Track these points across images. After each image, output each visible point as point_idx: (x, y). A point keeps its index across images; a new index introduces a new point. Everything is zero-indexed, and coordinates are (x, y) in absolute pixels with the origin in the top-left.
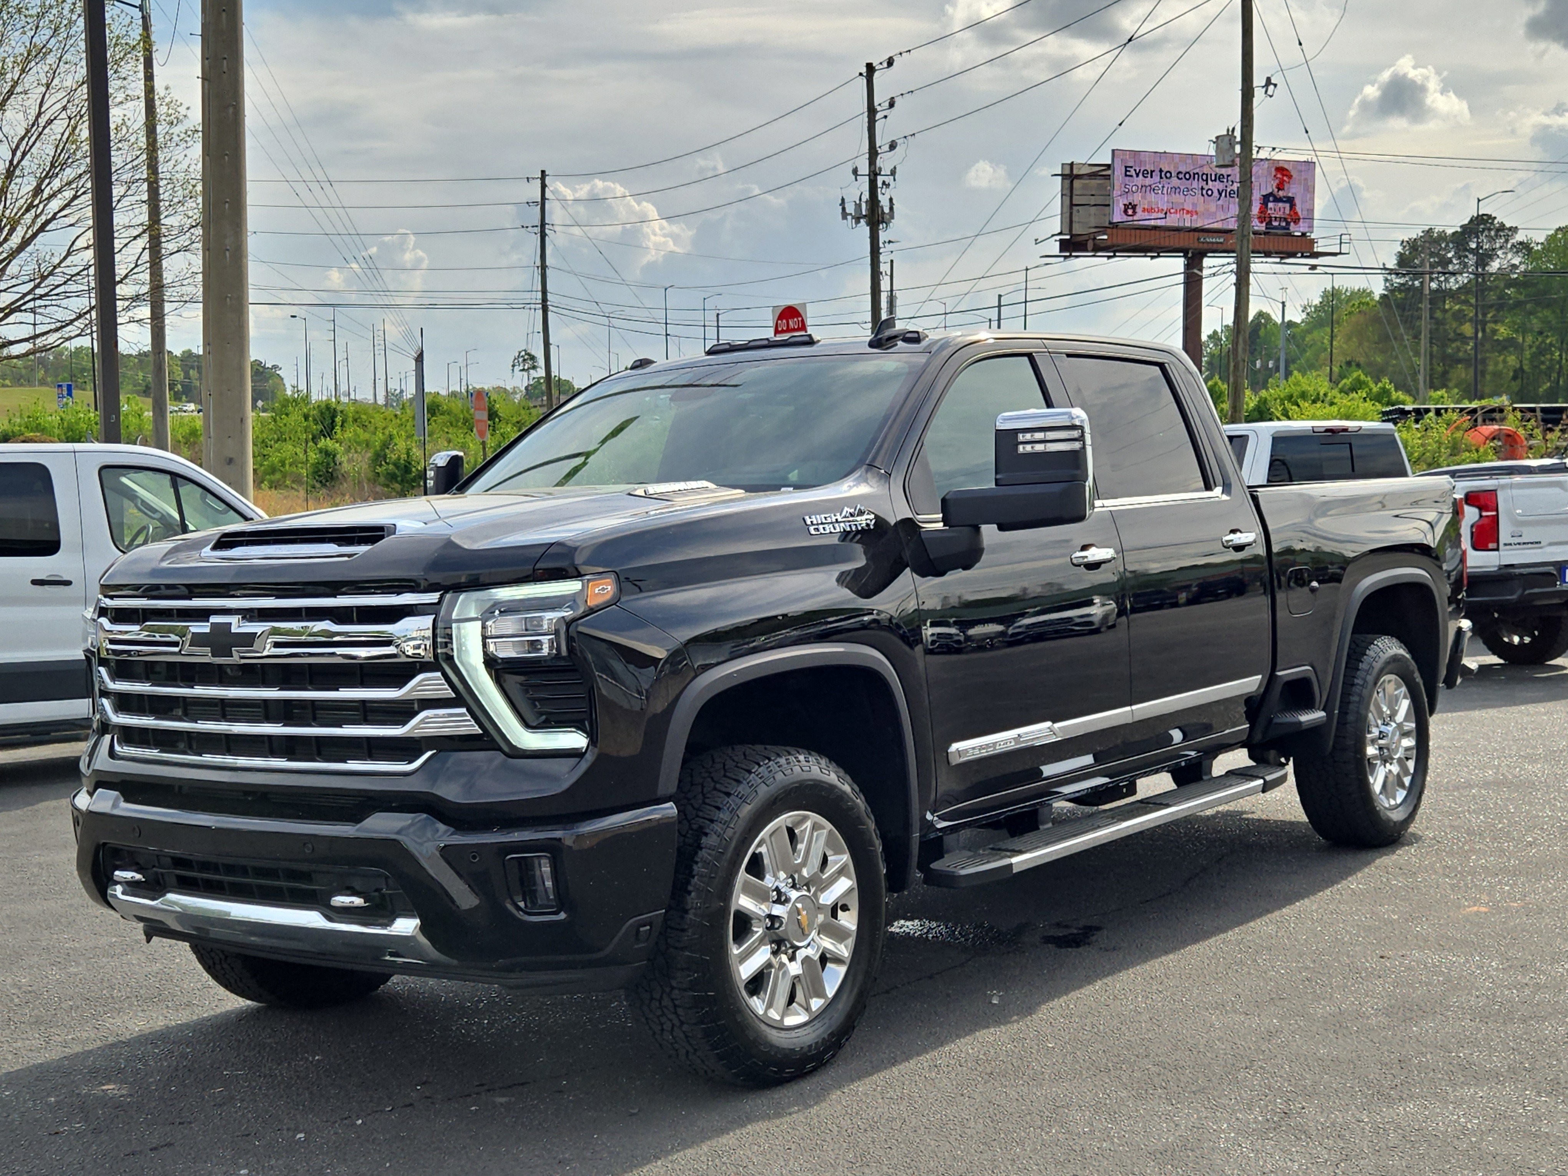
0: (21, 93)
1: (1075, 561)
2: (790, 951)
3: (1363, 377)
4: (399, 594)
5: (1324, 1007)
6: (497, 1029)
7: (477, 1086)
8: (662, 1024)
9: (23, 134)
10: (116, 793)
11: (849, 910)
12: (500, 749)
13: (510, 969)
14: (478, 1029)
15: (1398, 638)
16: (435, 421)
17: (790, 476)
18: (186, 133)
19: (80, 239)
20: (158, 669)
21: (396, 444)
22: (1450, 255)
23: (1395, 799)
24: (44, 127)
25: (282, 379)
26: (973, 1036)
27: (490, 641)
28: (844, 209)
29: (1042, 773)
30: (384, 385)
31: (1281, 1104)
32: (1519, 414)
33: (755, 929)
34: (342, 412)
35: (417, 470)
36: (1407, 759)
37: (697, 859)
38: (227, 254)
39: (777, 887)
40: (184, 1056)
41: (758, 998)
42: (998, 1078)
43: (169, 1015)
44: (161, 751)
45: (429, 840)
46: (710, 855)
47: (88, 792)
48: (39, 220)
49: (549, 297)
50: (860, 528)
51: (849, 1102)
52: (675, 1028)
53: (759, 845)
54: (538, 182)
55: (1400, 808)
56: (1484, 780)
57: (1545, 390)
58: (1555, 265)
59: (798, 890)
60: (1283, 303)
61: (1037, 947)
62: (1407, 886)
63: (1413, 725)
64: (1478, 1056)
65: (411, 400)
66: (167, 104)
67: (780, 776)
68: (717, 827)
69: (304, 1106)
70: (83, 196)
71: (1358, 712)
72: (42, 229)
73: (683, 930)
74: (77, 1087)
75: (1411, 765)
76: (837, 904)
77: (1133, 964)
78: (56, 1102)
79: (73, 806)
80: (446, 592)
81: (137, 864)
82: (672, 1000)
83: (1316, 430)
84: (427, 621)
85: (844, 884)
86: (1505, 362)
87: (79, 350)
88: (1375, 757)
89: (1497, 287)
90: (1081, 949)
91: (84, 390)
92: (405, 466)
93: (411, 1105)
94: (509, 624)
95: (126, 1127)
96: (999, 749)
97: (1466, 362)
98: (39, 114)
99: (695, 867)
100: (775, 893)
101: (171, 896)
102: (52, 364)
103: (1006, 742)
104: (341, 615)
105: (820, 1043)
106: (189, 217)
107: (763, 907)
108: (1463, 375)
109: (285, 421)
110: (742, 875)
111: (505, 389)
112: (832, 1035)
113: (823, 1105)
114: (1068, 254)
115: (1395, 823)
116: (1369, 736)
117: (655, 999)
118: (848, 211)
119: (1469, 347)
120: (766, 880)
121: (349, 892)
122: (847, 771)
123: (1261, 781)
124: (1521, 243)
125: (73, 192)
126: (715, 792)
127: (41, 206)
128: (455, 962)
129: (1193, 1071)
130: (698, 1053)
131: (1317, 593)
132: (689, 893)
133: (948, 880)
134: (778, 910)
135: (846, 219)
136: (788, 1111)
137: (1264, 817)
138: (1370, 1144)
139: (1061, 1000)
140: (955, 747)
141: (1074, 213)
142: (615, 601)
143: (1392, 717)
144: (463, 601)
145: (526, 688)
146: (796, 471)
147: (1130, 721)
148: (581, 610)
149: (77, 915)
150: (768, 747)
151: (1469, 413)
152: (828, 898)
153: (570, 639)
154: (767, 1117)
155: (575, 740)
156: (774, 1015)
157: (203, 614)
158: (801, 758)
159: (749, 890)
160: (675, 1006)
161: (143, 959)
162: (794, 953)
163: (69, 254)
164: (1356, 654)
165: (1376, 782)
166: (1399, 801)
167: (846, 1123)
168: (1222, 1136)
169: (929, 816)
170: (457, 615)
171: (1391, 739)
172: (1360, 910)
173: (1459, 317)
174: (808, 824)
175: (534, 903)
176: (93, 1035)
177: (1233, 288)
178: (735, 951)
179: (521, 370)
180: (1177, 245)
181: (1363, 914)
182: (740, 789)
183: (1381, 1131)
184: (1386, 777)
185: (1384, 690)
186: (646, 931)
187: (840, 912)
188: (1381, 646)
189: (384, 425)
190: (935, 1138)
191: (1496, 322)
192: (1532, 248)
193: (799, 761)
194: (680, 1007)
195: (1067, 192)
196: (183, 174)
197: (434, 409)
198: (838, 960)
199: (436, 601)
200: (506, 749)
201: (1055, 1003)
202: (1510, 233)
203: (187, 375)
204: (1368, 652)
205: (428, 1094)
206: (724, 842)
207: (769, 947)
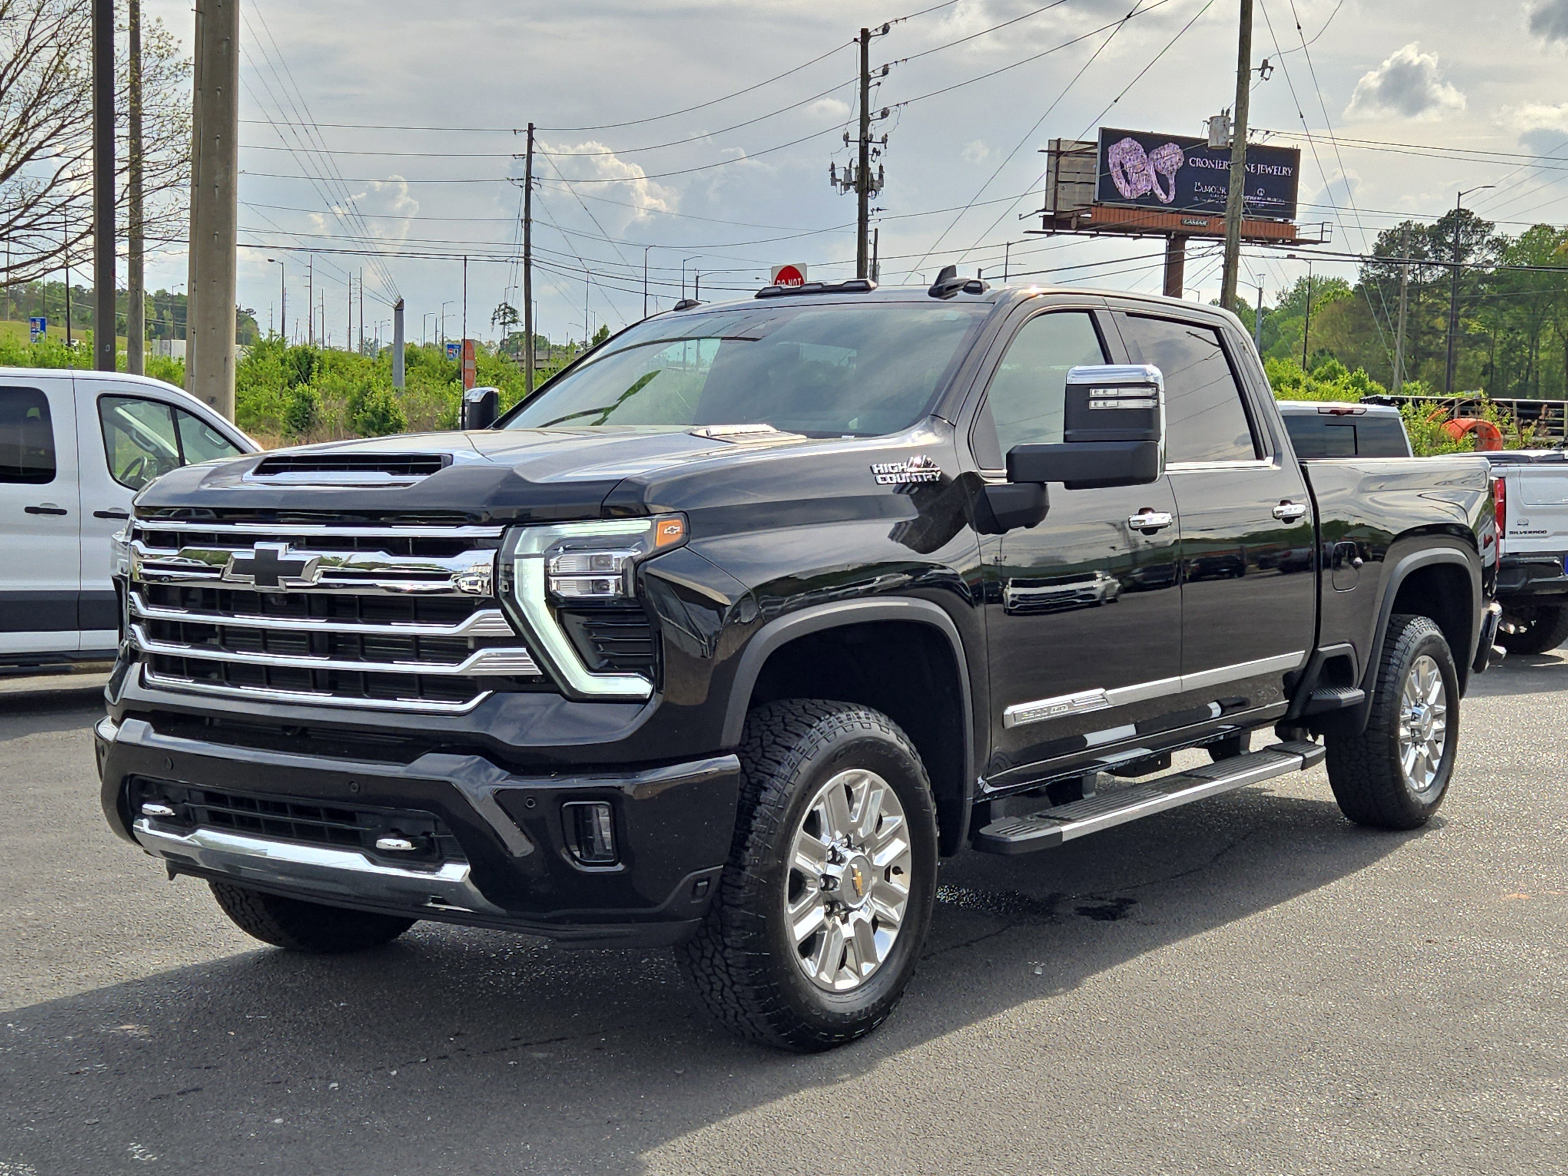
0: (10, 18)
1: (1132, 525)
2: (843, 913)
3: (1338, 366)
4: (458, 526)
5: (1378, 991)
6: (526, 982)
7: (513, 1040)
8: (711, 983)
9: (11, 60)
10: (146, 724)
11: (902, 873)
12: (560, 692)
13: (559, 920)
14: (506, 981)
15: (1432, 619)
16: (413, 371)
17: (850, 423)
18: (176, 67)
19: (65, 169)
20: (192, 596)
21: (374, 392)
22: (1426, 249)
23: (1424, 783)
24: (33, 54)
25: (256, 323)
26: (1021, 1006)
27: (552, 579)
28: (833, 175)
29: (1086, 742)
30: (358, 334)
31: (1351, 1089)
32: (1495, 408)
33: (810, 889)
34: (319, 358)
35: (395, 419)
36: (1437, 742)
37: (755, 814)
38: (217, 190)
39: (833, 847)
40: (203, 997)
41: (811, 960)
42: (1054, 1052)
43: (183, 955)
44: (196, 682)
45: (483, 784)
46: (769, 811)
47: (113, 721)
48: (24, 148)
49: (532, 250)
50: (926, 480)
51: (902, 1071)
52: (726, 989)
53: (817, 803)
54: (526, 135)
55: (1428, 791)
56: (1501, 767)
57: (1514, 387)
58: (1529, 263)
59: (853, 850)
60: (1260, 289)
61: (1073, 919)
62: (1442, 870)
63: (1444, 708)
64: (1546, 1047)
65: (388, 349)
66: (158, 37)
67: (840, 732)
68: (777, 783)
69: (333, 1054)
70: (70, 126)
71: (1393, 693)
72: (27, 157)
73: (740, 887)
74: (95, 1025)
75: (1440, 747)
76: (890, 867)
77: (1175, 939)
78: (74, 1040)
79: (97, 734)
80: (509, 526)
81: (166, 797)
82: (725, 959)
83: (1321, 410)
84: (488, 556)
85: (899, 846)
86: (1475, 356)
87: (52, 286)
88: (1407, 739)
89: (1471, 282)
90: (1118, 922)
91: (56, 325)
92: (384, 414)
93: (445, 1057)
94: (572, 562)
95: (150, 1070)
96: (1055, 714)
97: (1439, 356)
98: (28, 41)
99: (754, 822)
100: (830, 853)
101: (201, 833)
102: (24, 298)
103: (1059, 706)
104: (396, 546)
105: (870, 1008)
106: (178, 153)
107: (818, 866)
108: (1434, 367)
109: (260, 365)
110: (800, 833)
111: (480, 342)
112: (882, 1000)
113: (876, 1072)
114: (1051, 231)
115: (1423, 805)
116: (1402, 717)
117: (706, 957)
118: (837, 177)
119: (1441, 341)
120: (822, 838)
121: (394, 835)
122: (905, 731)
123: (1301, 758)
124: (1497, 240)
125: (59, 122)
126: (775, 746)
127: (26, 134)
128: (503, 911)
129: (1253, 1051)
130: (748, 1015)
131: (1360, 570)
132: (747, 849)
133: (997, 846)
134: (833, 870)
135: (836, 185)
136: (840, 1077)
137: (1284, 795)
138: (1452, 1134)
139: (1106, 973)
140: (1010, 710)
141: (1059, 190)
142: (682, 544)
143: (1424, 699)
144: (526, 536)
145: (589, 629)
146: (856, 419)
147: (1179, 691)
148: (650, 550)
149: (78, 849)
150: (827, 701)
151: (1446, 405)
152: (883, 859)
153: (637, 580)
154: (819, 1083)
155: (639, 686)
156: (825, 977)
157: (247, 540)
158: (862, 714)
159: (805, 848)
160: (727, 965)
161: (151, 896)
162: (847, 915)
163: (53, 184)
164: (1394, 633)
165: (1407, 764)
166: (1428, 783)
167: (902, 1092)
168: (1297, 1120)
169: (980, 780)
170: (520, 551)
171: (1424, 720)
172: (1398, 893)
173: (1432, 310)
174: (866, 783)
175: (590, 853)
176: (107, 973)
177: (1221, 270)
178: (790, 910)
179: (501, 324)
180: (1160, 226)
181: (1402, 897)
182: (801, 743)
183: (1461, 1121)
184: (1417, 759)
185: (1418, 672)
186: (703, 886)
187: (892, 874)
188: (1417, 626)
189: (361, 373)
190: (997, 1111)
191: (1468, 317)
192: (1508, 245)
193: (859, 718)
194: (731, 966)
195: (1054, 169)
196: (172, 108)
197: (412, 359)
198: (889, 924)
199: (499, 535)
200: (566, 692)
201: (1100, 976)
202: (1486, 229)
203: (160, 315)
204: (1404, 632)
205: (463, 1046)
206: (784, 797)
207: (823, 907)
